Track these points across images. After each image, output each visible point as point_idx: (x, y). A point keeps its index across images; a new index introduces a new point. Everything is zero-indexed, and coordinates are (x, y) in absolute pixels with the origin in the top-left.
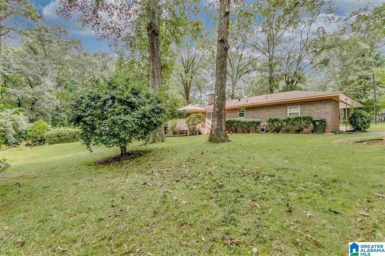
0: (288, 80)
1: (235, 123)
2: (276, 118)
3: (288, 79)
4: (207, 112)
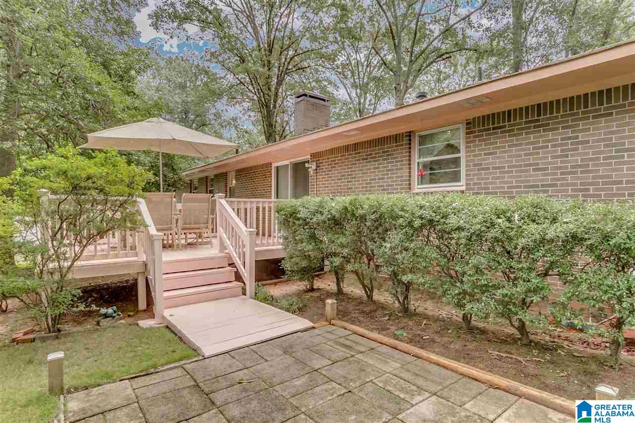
4: (274, 165)
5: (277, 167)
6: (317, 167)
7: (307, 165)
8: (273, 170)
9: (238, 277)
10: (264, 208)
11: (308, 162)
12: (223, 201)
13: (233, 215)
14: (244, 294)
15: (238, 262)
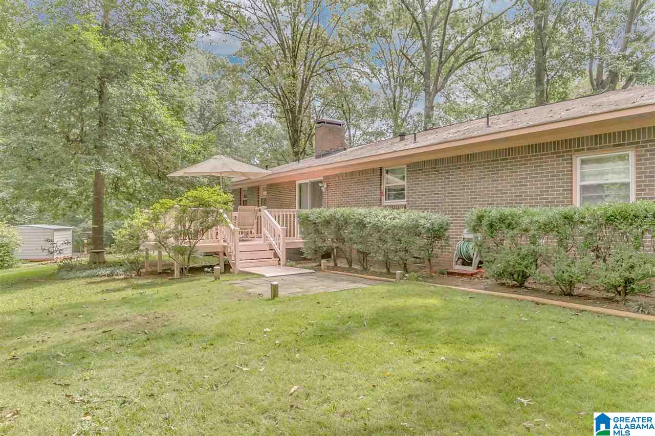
0: (600, 74)
1: (350, 228)
2: (507, 211)
3: (600, 67)
4: (298, 182)
5: (300, 185)
6: (328, 186)
7: (320, 185)
8: (297, 187)
9: (276, 256)
10: (290, 215)
11: (321, 182)
12: (266, 211)
13: (273, 219)
14: (279, 264)
15: (276, 247)
